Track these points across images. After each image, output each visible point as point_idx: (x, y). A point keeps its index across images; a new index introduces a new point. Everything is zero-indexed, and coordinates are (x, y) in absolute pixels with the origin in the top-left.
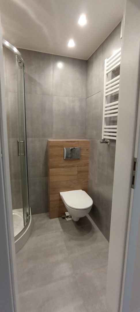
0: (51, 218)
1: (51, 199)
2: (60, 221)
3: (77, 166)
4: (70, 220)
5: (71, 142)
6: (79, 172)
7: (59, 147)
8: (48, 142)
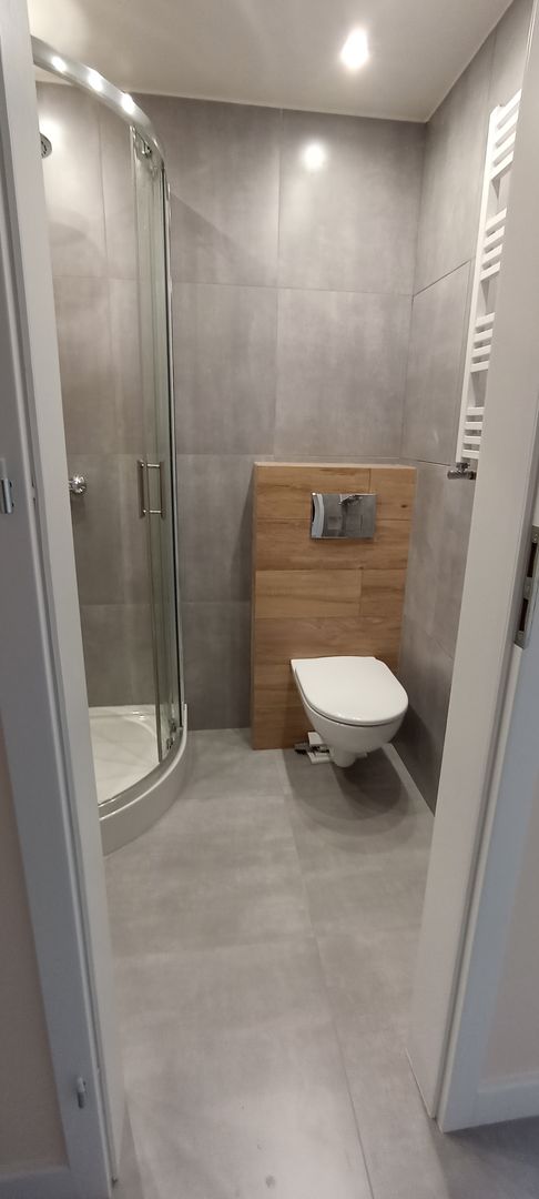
0: (256, 747)
1: (257, 680)
2: (287, 759)
3: (360, 566)
4: (325, 763)
5: (342, 471)
6: (365, 590)
7: (294, 489)
8: (255, 470)
